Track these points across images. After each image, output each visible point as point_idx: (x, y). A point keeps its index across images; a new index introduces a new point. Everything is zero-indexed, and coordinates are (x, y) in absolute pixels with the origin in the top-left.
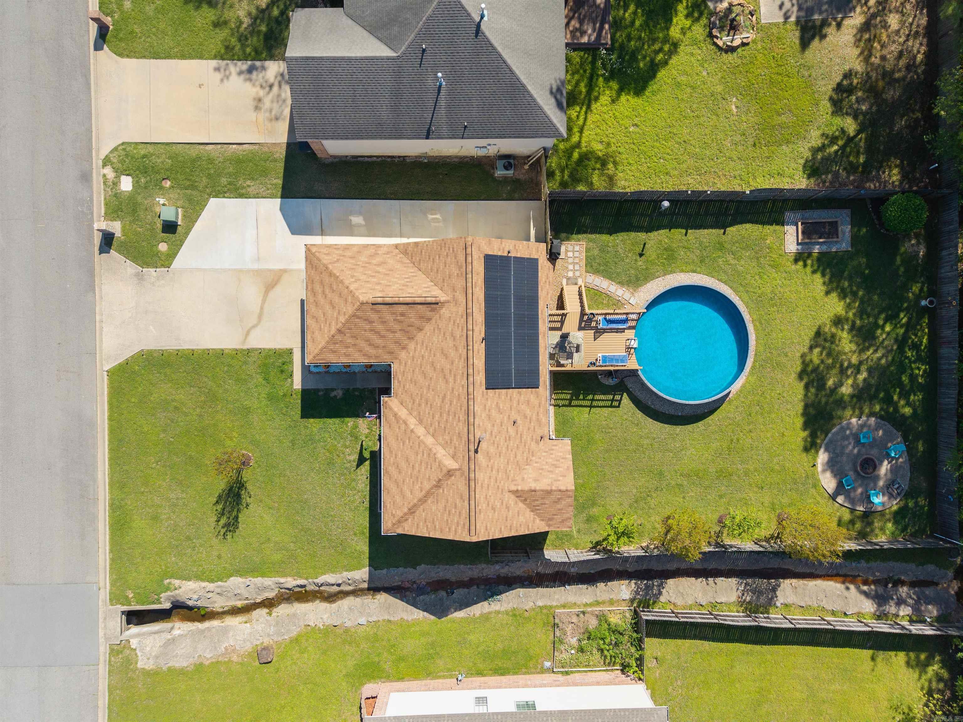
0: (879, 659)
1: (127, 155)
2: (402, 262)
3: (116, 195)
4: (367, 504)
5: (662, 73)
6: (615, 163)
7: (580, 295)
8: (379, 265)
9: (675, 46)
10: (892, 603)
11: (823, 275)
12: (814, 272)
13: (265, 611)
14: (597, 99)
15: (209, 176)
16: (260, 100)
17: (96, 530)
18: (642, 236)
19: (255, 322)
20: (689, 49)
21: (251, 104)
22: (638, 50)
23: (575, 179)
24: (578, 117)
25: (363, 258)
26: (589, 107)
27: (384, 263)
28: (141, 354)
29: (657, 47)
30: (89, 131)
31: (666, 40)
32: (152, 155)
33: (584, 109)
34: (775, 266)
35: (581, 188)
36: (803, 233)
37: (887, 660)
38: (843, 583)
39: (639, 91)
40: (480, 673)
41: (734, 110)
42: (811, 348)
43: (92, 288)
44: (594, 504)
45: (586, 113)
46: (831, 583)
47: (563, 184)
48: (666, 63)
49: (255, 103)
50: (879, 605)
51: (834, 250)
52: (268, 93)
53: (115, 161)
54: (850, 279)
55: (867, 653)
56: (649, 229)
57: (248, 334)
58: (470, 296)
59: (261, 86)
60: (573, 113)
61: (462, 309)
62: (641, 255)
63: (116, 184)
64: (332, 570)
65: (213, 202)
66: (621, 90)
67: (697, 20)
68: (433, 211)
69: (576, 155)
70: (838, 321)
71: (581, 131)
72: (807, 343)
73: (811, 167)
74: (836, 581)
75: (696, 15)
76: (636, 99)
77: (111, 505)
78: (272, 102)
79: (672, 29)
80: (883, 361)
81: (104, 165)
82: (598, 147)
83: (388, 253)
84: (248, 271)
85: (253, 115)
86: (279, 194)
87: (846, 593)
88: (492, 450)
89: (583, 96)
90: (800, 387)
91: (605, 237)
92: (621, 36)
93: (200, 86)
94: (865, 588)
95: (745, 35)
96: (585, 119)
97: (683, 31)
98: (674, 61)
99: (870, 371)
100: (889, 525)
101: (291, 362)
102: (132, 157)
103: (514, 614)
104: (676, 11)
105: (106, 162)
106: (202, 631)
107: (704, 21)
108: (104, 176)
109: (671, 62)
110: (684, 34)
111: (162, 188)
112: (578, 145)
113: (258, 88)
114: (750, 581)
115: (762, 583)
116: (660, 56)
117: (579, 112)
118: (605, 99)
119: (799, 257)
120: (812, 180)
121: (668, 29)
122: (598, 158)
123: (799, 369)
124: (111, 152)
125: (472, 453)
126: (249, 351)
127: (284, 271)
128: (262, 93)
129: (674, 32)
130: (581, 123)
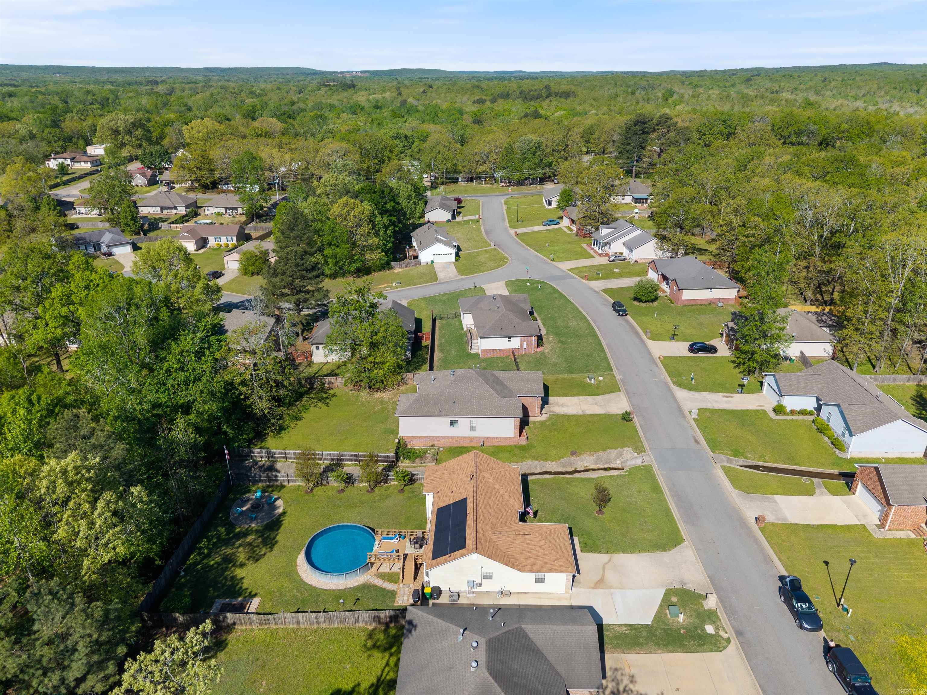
1: (715, 644)
2: (515, 559)
3: (714, 622)
4: (531, 499)
7: (403, 578)
8: (530, 557)
11: (241, 587)
12: (247, 589)
13: (578, 469)
14: (372, 685)
15: (655, 636)
16: (632, 682)
17: (668, 487)
19: (606, 566)
21: (637, 679)
24: (389, 672)
25: (539, 562)
26: (379, 680)
27: (526, 559)
28: (669, 550)
30: (749, 661)
32: (698, 646)
33: (383, 678)
34: (271, 593)
36: (245, 608)
41: (264, 683)
42: (265, 554)
43: (710, 578)
45: (382, 675)
49: (634, 679)
50: (273, 465)
51: (227, 600)
52: (626, 686)
53: (723, 641)
54: (224, 585)
57: (610, 561)
58: (475, 530)
59: (632, 691)
60: (391, 675)
61: (479, 525)
62: (358, 599)
63: (717, 629)
64: (547, 479)
65: (649, 621)
69: (393, 650)
70: (242, 565)
71: (387, 664)
72: (266, 557)
73: (221, 646)
76: (340, 687)
77: (663, 494)
78: (622, 680)
80: (223, 548)
81: (729, 638)
82: (377, 655)
83: (525, 566)
84: (616, 588)
85: (633, 671)
86: (604, 627)
89: (382, 687)
90: (278, 538)
93: (678, 689)
96: (383, 670)
99: (234, 544)
101: (581, 547)
102: (711, 643)
105: (728, 641)
106: (607, 463)
108: (726, 633)
111: (685, 628)
113: (633, 689)
117: (387, 674)
118: (365, 685)
119: (252, 596)
120: (224, 638)
122: (378, 648)
123: (276, 546)
124: (727, 647)
125: (475, 476)
126: (607, 553)
127: (593, 588)
128: (631, 686)
130: (387, 669)
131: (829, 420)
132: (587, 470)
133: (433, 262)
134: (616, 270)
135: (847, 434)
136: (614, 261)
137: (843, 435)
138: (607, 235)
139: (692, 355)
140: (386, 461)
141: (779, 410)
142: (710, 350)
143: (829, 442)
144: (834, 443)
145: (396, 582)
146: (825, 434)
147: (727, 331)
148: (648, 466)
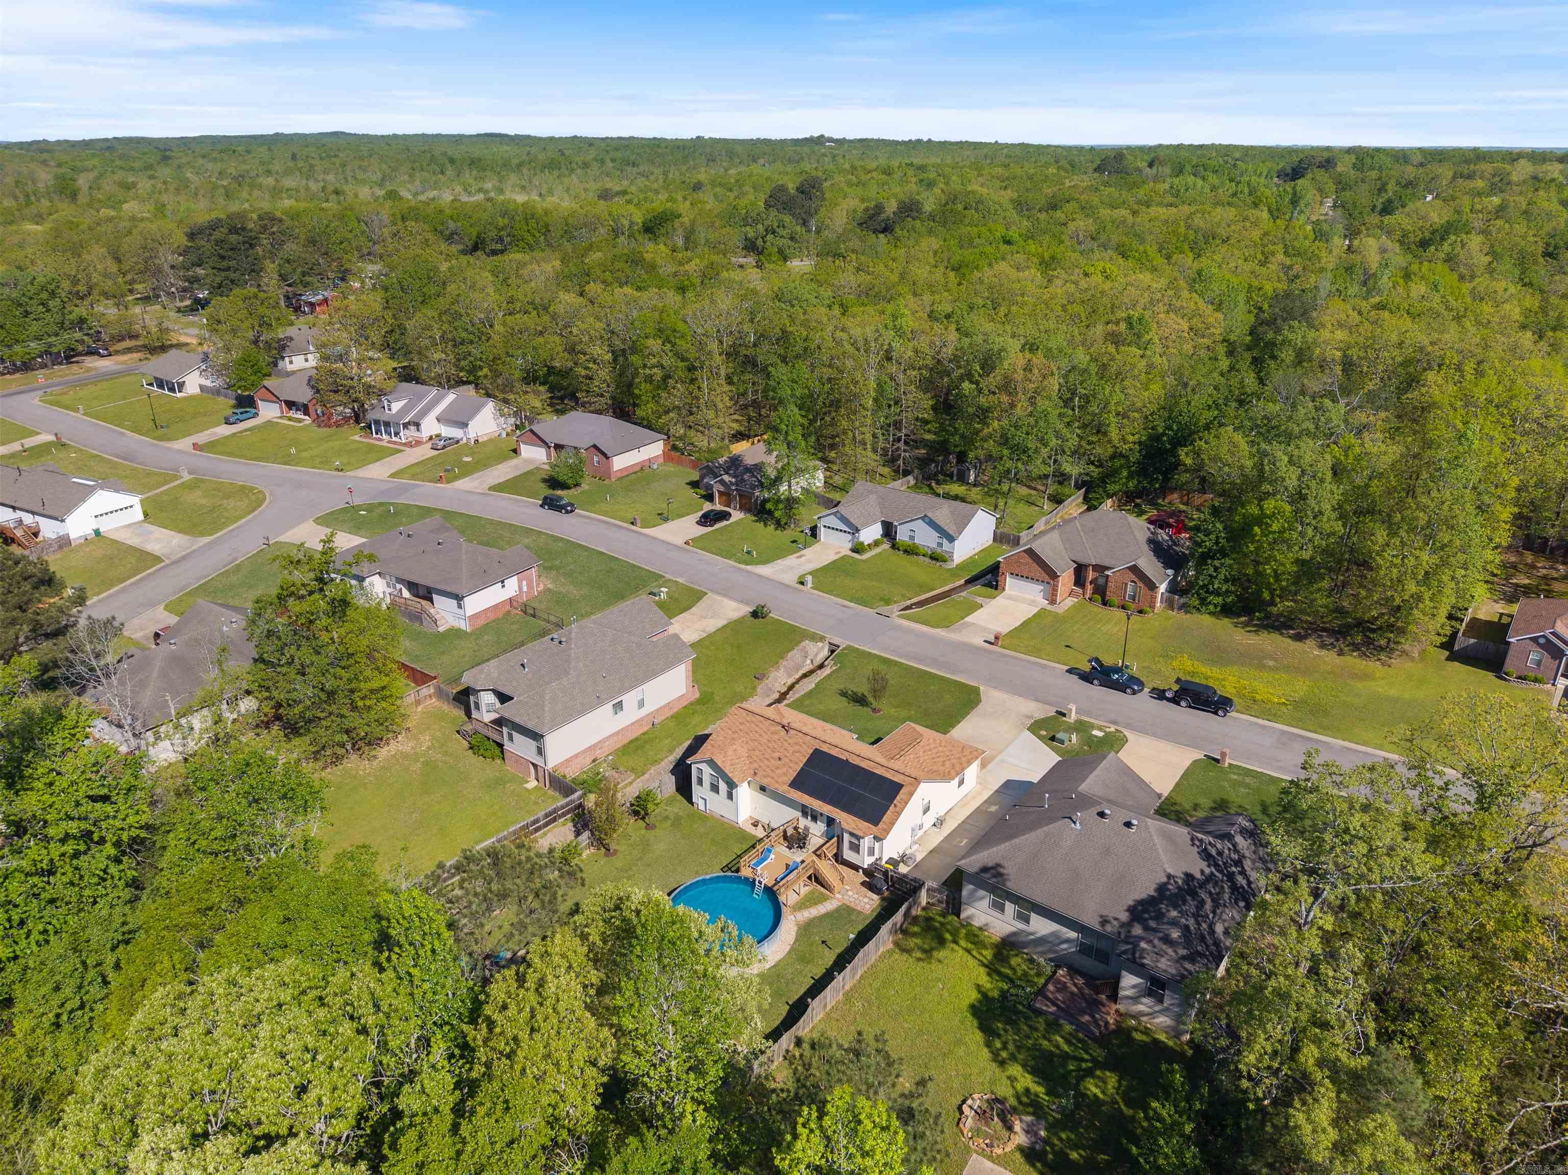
3: (1093, 726)
5: (979, 1036)
6: (919, 960)
9: (1002, 1063)
14: (989, 974)
18: (840, 950)
20: (988, 1074)
22: (1018, 1031)
26: (985, 966)
29: (1011, 1046)
31: (1013, 1058)
39: (974, 1010)
40: (645, 733)
45: (981, 961)
47: (928, 919)
48: (988, 1045)
53: (1117, 735)
62: (824, 942)
65: (1058, 758)
66: (984, 995)
67: (1017, 1097)
69: (948, 936)
71: (966, 950)
75: (1025, 1099)
79: (1020, 1068)
81: (1116, 730)
82: (941, 954)
84: (999, 753)
88: (776, 737)
91: (860, 927)
92: (1041, 1024)
95: (970, 1120)
96: (975, 958)
97: (1012, 1079)
98: (985, 1053)
103: (657, 762)
104: (1038, 1083)
105: (1119, 732)
107: (1012, 1101)
109: (986, 1050)
110: (1009, 1078)
112: (955, 942)
116: (998, 1045)
117: (985, 956)
118: (984, 979)
121: (1024, 1066)
122: (932, 949)
124: (1125, 736)
129: (1015, 1070)
130: (975, 953)
131: (912, 538)
132: (791, 687)
133: (97, 532)
134: (469, 459)
135: (945, 542)
136: (444, 447)
137: (940, 545)
138: (404, 411)
139: (710, 529)
140: (568, 812)
141: (858, 549)
142: (725, 516)
143: (927, 560)
144: (934, 557)
145: (826, 899)
146: (917, 554)
147: (722, 489)
148: (849, 648)
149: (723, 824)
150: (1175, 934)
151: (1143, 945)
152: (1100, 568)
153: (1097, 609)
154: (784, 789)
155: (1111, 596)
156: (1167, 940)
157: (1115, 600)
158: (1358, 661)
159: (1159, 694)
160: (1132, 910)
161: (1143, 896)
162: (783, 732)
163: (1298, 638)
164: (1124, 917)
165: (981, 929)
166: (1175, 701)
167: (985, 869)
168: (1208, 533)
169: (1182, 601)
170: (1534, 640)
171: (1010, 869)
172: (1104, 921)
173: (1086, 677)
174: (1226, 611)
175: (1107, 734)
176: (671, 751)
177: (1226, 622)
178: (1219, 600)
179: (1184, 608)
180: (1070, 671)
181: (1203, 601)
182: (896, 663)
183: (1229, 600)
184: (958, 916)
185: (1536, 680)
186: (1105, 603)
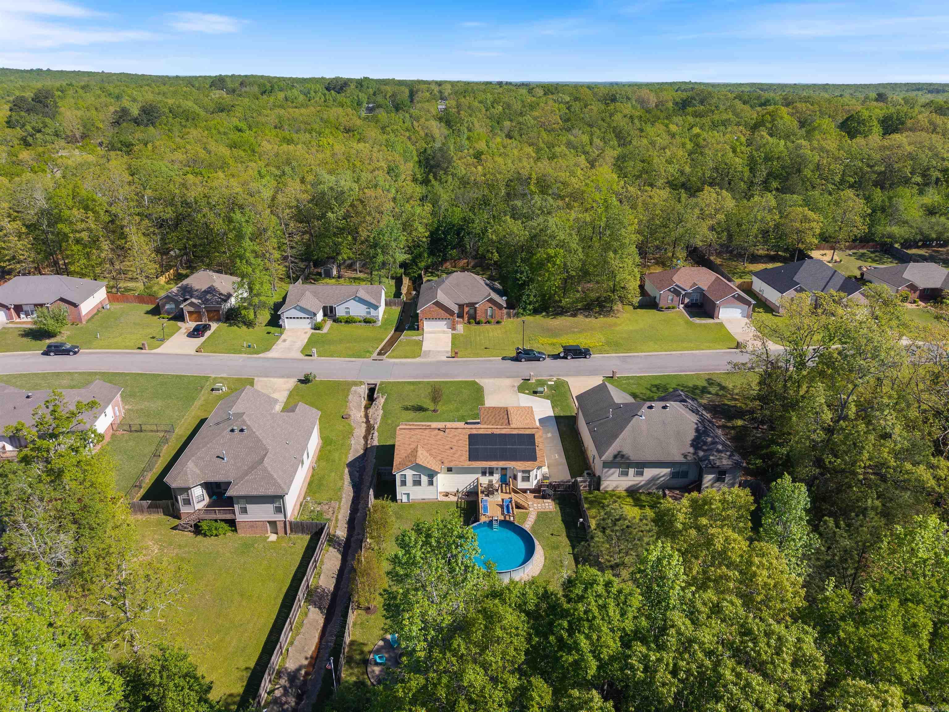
0: (244, 673)
10: (287, 684)
18: (564, 534)
23: (591, 503)
35: (586, 506)
37: (241, 679)
38: (311, 657)
40: (313, 476)
44: (397, 518)
46: (313, 648)
47: (586, 498)
55: (252, 665)
56: (568, 536)
68: (560, 456)
74: (314, 652)
87: (304, 655)
88: (439, 437)
91: (560, 518)
94: (303, 672)
100: (354, 679)
103: (341, 489)
114: (329, 597)
115: (326, 603)
131: (348, 313)
135: (372, 310)
137: (369, 313)
141: (318, 327)
142: (206, 328)
143: (363, 324)
144: (367, 321)
145: (527, 514)
146: (355, 322)
147: (192, 309)
148: (382, 383)
149: (425, 503)
150: (720, 447)
151: (711, 458)
152: (472, 305)
153: (474, 327)
154: (468, 464)
155: (480, 316)
156: (719, 451)
157: (483, 320)
158: (605, 319)
159: (556, 357)
160: (692, 445)
161: (693, 437)
162: (442, 433)
163: (574, 315)
164: (691, 450)
165: (613, 491)
166: (565, 358)
167: (615, 457)
168: (522, 273)
169: (515, 311)
170: (669, 290)
171: (627, 451)
172: (685, 456)
173: (517, 359)
174: (536, 312)
175: (555, 382)
176: (342, 479)
177: (538, 317)
178: (531, 307)
179: (517, 315)
180: (504, 359)
181: (524, 309)
182: (420, 383)
183: (537, 305)
184: (598, 489)
185: (673, 308)
186: (478, 323)
